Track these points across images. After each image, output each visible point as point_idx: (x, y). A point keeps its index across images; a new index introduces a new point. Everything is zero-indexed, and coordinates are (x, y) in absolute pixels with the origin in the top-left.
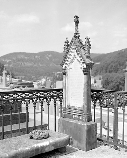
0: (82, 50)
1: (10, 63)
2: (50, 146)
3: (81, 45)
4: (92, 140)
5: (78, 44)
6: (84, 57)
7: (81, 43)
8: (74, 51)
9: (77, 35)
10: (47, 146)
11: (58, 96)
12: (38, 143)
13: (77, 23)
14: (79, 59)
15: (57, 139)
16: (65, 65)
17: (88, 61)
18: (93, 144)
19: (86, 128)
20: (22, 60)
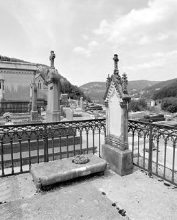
0: (120, 86)
1: (88, 90)
2: (87, 170)
3: (119, 81)
4: (128, 167)
5: (116, 80)
6: (121, 92)
7: (119, 79)
8: (114, 86)
9: (116, 72)
10: (84, 171)
11: (103, 125)
12: (77, 167)
13: (116, 60)
14: (118, 94)
15: (95, 165)
16: (107, 99)
17: (124, 96)
18: (129, 170)
19: (122, 156)
20: (97, 88)
